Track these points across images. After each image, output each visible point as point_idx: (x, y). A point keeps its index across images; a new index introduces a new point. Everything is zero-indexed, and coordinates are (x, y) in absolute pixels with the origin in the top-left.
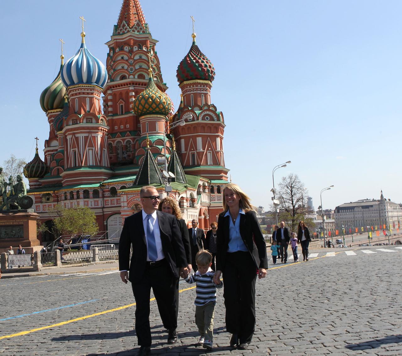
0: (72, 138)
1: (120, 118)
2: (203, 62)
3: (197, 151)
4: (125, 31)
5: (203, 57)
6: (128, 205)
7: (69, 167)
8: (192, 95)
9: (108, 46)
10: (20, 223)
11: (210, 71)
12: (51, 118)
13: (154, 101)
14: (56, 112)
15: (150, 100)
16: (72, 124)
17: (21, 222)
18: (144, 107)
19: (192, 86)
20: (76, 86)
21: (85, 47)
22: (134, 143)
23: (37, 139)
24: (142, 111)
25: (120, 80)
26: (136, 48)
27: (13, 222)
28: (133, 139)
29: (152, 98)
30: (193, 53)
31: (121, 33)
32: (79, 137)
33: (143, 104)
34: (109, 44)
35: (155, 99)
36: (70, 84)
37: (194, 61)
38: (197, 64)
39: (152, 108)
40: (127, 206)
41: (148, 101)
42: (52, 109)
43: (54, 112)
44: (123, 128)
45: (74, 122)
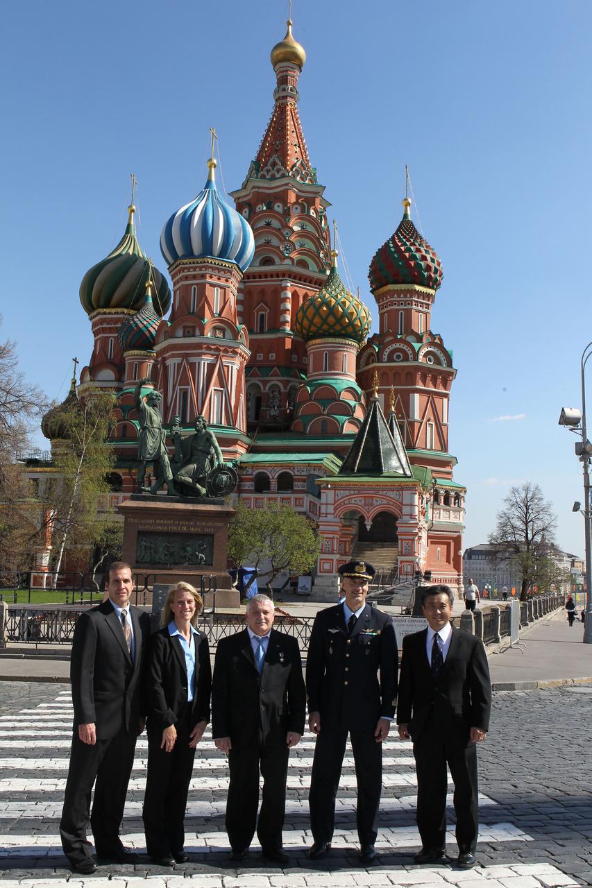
0: (179, 365)
1: (258, 339)
2: (418, 250)
3: (410, 420)
4: (276, 173)
5: (421, 242)
6: (335, 512)
7: (168, 422)
8: (401, 313)
9: (235, 199)
10: (207, 530)
11: (433, 269)
12: (101, 324)
13: (332, 310)
14: (115, 313)
15: (325, 309)
16: (181, 336)
17: (210, 527)
18: (311, 322)
19: (402, 296)
20: (197, 260)
21: (214, 186)
22: (285, 391)
23: (75, 360)
24: (320, 328)
25: (260, 265)
26: (296, 208)
27: (188, 527)
28: (286, 383)
29: (328, 304)
30: (402, 235)
31: (268, 177)
32: (197, 364)
33: (310, 317)
34: (236, 196)
35: (334, 306)
36: (183, 255)
37: (402, 248)
38: (407, 255)
39: (328, 324)
40: (334, 514)
41: (320, 310)
42: (107, 306)
43: (109, 313)
44: (262, 358)
45: (189, 332)
